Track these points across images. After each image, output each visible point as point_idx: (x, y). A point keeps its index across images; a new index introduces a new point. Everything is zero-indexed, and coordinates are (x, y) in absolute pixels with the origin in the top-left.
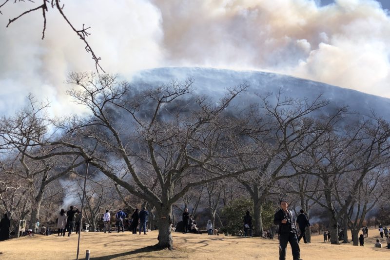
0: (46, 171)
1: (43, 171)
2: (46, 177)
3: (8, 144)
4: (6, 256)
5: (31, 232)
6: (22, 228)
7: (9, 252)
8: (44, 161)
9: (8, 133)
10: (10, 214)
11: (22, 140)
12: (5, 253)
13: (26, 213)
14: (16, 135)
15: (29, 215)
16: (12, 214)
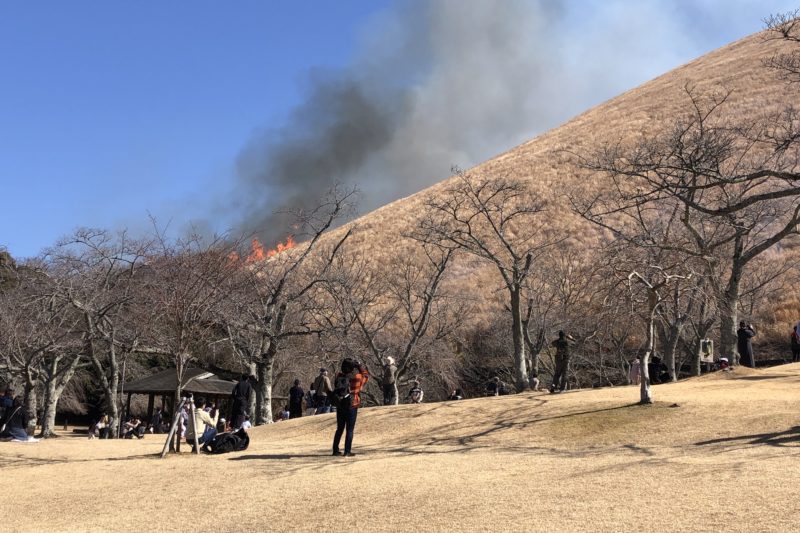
0: (738, 237)
1: (733, 237)
2: (741, 249)
3: (658, 190)
4: (685, 411)
5: (727, 364)
6: (706, 356)
7: (689, 404)
8: (732, 220)
9: (654, 170)
10: (677, 329)
11: (682, 178)
12: (684, 406)
13: (709, 325)
14: (670, 170)
15: (714, 330)
16: (680, 329)
